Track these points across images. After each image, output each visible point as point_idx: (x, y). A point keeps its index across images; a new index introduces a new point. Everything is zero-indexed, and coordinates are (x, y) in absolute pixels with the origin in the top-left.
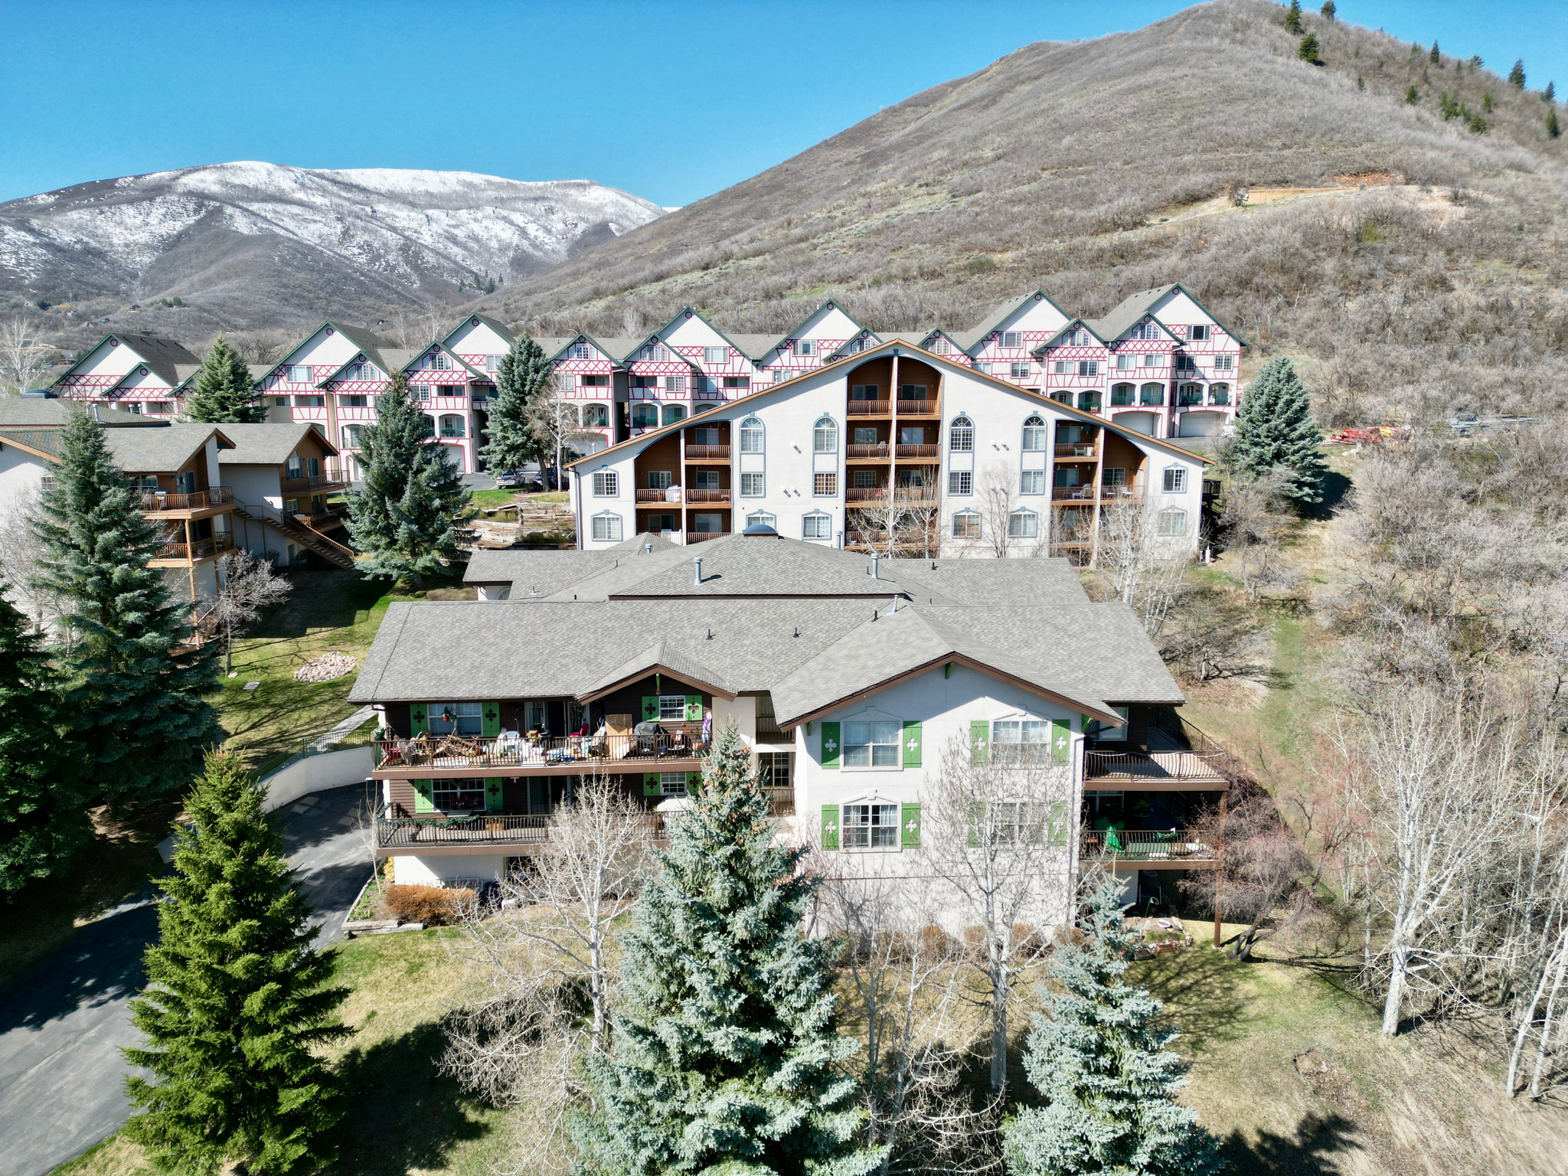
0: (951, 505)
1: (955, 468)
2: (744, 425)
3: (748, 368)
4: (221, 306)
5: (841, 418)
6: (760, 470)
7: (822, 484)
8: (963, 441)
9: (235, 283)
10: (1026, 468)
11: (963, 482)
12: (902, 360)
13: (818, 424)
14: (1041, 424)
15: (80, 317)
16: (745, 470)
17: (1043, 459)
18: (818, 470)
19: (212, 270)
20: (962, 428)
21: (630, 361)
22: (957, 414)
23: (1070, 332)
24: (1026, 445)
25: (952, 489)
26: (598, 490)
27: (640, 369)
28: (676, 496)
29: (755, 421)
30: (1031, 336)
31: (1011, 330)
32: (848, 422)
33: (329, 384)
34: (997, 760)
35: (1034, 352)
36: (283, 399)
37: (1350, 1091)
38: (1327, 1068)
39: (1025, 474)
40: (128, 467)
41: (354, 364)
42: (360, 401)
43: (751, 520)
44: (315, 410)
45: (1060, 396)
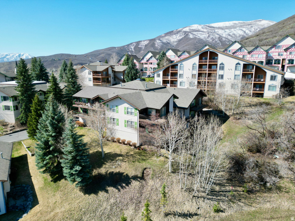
0: (219, 81)
2: (180, 65)
5: (197, 64)
6: (182, 73)
7: (194, 76)
8: (222, 68)
10: (235, 74)
11: (222, 77)
12: (210, 52)
13: (193, 65)
14: (240, 64)
16: (180, 73)
17: (240, 72)
18: (193, 73)
20: (222, 65)
22: (221, 63)
24: (236, 69)
26: (157, 77)
28: (169, 78)
29: (182, 64)
30: (285, 46)
31: (279, 45)
32: (199, 64)
33: (148, 61)
34: (127, 114)
35: (284, 50)
36: (143, 64)
37: (150, 176)
38: (150, 172)
39: (235, 75)
40: (97, 71)
41: (151, 57)
42: (152, 63)
43: (181, 83)
44: (146, 65)
45: (289, 60)
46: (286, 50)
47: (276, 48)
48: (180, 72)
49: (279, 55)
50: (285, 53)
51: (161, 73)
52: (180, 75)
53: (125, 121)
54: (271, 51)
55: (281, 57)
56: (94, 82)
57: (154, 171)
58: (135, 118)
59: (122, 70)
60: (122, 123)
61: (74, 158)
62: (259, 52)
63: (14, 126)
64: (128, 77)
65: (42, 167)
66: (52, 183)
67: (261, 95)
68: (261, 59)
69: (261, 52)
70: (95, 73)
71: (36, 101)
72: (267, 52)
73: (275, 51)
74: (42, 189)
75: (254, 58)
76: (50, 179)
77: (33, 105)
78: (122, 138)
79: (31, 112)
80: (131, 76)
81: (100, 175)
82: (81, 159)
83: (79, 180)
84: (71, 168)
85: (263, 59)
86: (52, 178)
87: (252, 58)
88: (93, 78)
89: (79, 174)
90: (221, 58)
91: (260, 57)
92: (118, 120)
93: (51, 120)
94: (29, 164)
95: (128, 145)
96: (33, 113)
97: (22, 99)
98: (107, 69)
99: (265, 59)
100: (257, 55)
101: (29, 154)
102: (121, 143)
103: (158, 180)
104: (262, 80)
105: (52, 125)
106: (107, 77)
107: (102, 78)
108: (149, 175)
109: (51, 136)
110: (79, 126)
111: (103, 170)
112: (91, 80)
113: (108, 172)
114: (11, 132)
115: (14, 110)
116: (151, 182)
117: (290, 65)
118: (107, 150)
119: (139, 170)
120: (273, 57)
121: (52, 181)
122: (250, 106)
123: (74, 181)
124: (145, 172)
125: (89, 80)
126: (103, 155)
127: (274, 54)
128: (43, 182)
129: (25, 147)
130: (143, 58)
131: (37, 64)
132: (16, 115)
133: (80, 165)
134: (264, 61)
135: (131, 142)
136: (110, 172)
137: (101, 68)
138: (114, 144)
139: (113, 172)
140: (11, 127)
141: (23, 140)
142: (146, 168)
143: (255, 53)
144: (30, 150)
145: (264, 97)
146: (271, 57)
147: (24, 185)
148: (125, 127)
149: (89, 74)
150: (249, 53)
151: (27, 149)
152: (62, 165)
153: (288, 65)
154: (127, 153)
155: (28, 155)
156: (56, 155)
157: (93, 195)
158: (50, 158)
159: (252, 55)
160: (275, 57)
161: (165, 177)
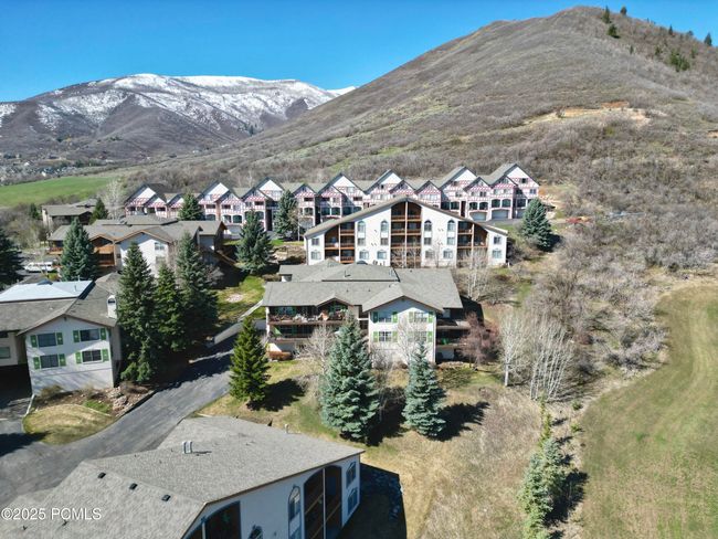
0: (425, 248)
1: (426, 237)
2: (359, 223)
3: (362, 194)
4: (136, 140)
5: (389, 221)
6: (364, 237)
7: (383, 241)
8: (429, 228)
9: (141, 129)
11: (428, 241)
12: (409, 202)
13: (382, 223)
14: (454, 223)
15: (75, 145)
17: (454, 234)
18: (382, 237)
19: (131, 124)
20: (428, 224)
21: (320, 192)
22: (426, 220)
23: (476, 182)
24: (449, 229)
25: (425, 243)
26: (313, 244)
27: (324, 195)
28: (338, 246)
29: (362, 222)
30: (464, 183)
31: (456, 181)
32: (392, 223)
33: (218, 201)
34: (415, 321)
35: (464, 188)
36: (202, 206)
38: (488, 391)
39: (448, 238)
41: (226, 195)
42: (229, 207)
43: (361, 253)
44: (213, 210)
45: (471, 204)
47: (452, 185)
48: (358, 235)
49: (457, 195)
50: (464, 193)
51: (322, 238)
52: (359, 239)
53: (411, 333)
54: (446, 189)
55: (460, 199)
58: (429, 326)
62: (431, 192)
63: (122, 394)
66: (373, 447)
68: (435, 201)
69: (435, 191)
72: (442, 191)
73: (451, 189)
91: (433, 197)
92: (394, 333)
110: (280, 360)
114: (130, 406)
115: (115, 357)
121: (368, 446)
124: (482, 393)
125: (157, 262)
130: (202, 196)
140: (118, 397)
141: (198, 411)
142: (480, 389)
143: (426, 192)
146: (446, 198)
149: (157, 248)
150: (417, 192)
153: (471, 211)
160: (451, 199)
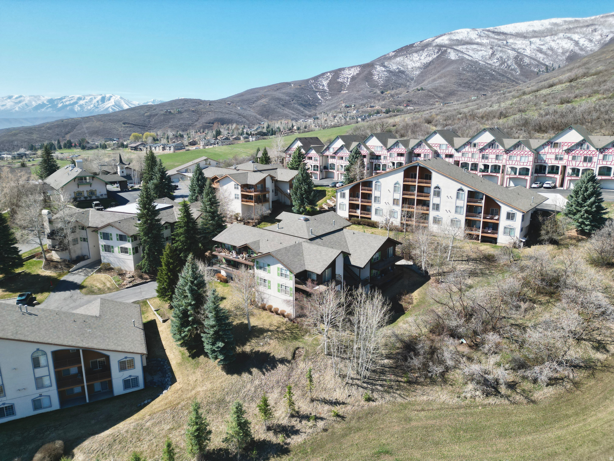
0: (433, 213)
1: (434, 202)
3: (454, 151)
5: (401, 183)
7: (395, 202)
8: (438, 194)
9: (443, 80)
10: (457, 205)
11: (437, 207)
12: (420, 167)
16: (375, 195)
17: (463, 203)
18: (395, 198)
19: (436, 76)
20: (437, 190)
21: (413, 149)
22: (436, 185)
23: (580, 144)
24: (457, 197)
25: (433, 209)
26: (341, 197)
27: (417, 151)
30: (566, 144)
31: (557, 141)
32: (404, 185)
33: (335, 153)
34: (281, 276)
35: (565, 151)
36: (328, 156)
37: (302, 357)
38: (303, 352)
39: (457, 207)
40: (248, 183)
41: (341, 148)
42: (342, 158)
43: (376, 210)
44: (333, 160)
45: (573, 170)
46: (568, 151)
47: (551, 147)
48: (375, 193)
49: (556, 158)
50: (566, 157)
51: (347, 192)
52: (375, 197)
53: (279, 285)
54: (543, 151)
55: (560, 162)
56: (242, 201)
57: (307, 351)
58: (290, 283)
59: (287, 179)
60: (274, 287)
61: (216, 333)
62: (522, 153)
63: (133, 277)
64: (296, 195)
65: (179, 340)
66: (190, 358)
67: (494, 241)
68: (525, 164)
69: (526, 153)
70: (246, 187)
71: (168, 252)
72: (537, 152)
73: (550, 151)
74: (180, 364)
75: (514, 162)
76: (187, 354)
77: (164, 256)
78: (275, 306)
79: (161, 266)
80: (301, 194)
81: (244, 353)
82: (223, 335)
83: (221, 357)
84: (213, 344)
85: (528, 164)
86: (190, 353)
87: (511, 162)
88: (242, 194)
89: (222, 351)
90: (437, 179)
91: (523, 159)
92: (269, 282)
93: (190, 286)
94: (160, 333)
95: (282, 316)
96: (164, 267)
97: (145, 240)
98: (264, 180)
99: (531, 164)
100: (519, 158)
101: (159, 320)
102: (272, 312)
103: (310, 363)
104: (496, 218)
105: (192, 291)
106: (264, 193)
107: (256, 196)
108: (301, 355)
109: (190, 304)
110: (221, 281)
111: (247, 348)
112: (238, 198)
113: (254, 351)
114: (131, 284)
115: (134, 254)
116: (302, 365)
117: (573, 178)
118: (254, 322)
119: (290, 350)
120: (547, 161)
121: (189, 356)
122: (468, 260)
123: (216, 358)
124: (297, 352)
125: (235, 198)
126: (250, 328)
127: (549, 156)
128: (180, 357)
129: (153, 309)
130: (328, 148)
131: (156, 169)
132: (136, 261)
133: (223, 341)
134: (530, 168)
135: (285, 312)
136: (255, 351)
137: (254, 179)
138: (264, 313)
139: (259, 351)
140: (129, 278)
141: (149, 299)
142: (298, 348)
143: (515, 152)
144: (159, 315)
145: (498, 244)
146: (543, 161)
147: (160, 359)
148: (279, 291)
149: (235, 188)
150: (507, 151)
151: (155, 312)
152: (203, 339)
153: (570, 178)
154: (279, 327)
155: (157, 320)
156: (195, 326)
157: (235, 376)
158: (189, 330)
159: (510, 156)
160: (550, 162)
161: (319, 359)
